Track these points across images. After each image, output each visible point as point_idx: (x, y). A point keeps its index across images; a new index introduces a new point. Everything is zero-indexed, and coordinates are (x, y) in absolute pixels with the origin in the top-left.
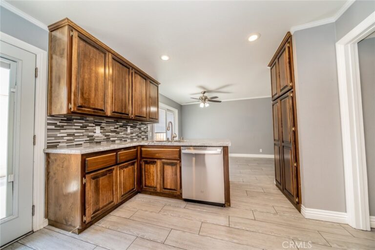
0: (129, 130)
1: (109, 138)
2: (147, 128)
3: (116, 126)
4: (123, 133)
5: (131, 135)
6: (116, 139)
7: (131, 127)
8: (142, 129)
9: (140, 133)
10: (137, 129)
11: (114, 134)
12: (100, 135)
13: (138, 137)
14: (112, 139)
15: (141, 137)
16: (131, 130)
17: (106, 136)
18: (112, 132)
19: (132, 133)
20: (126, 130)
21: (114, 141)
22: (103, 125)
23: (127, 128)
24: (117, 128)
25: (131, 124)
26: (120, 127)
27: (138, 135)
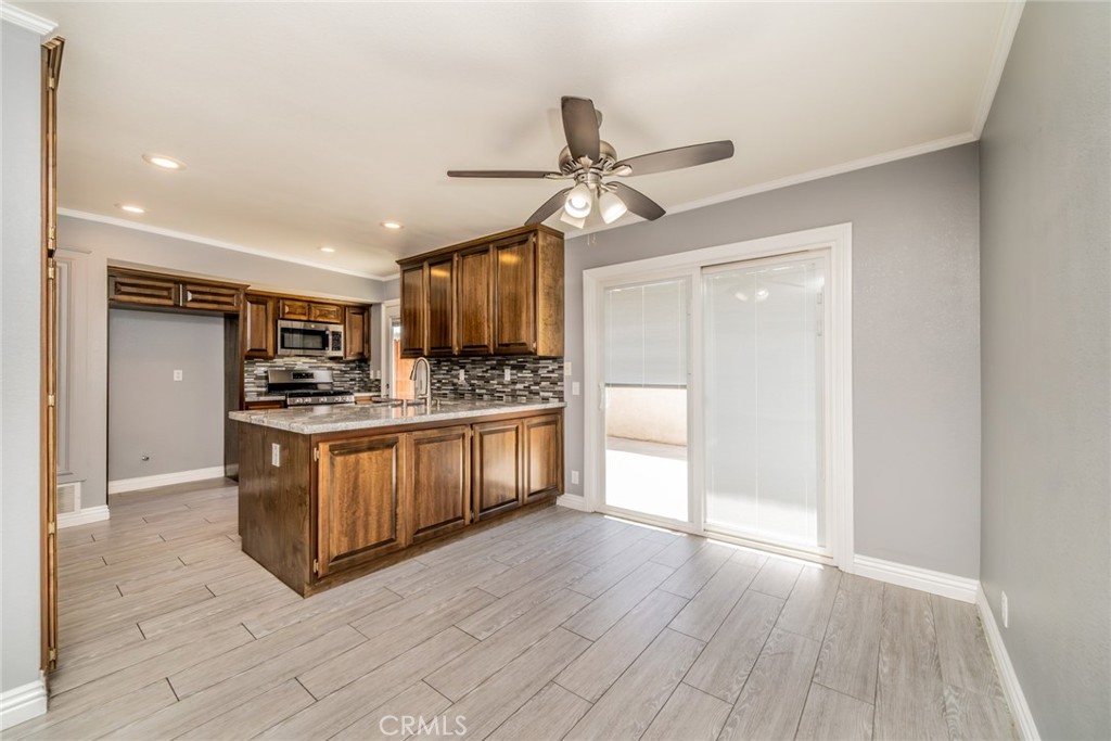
0: (508, 375)
1: (475, 390)
2: (561, 368)
3: (485, 368)
4: (495, 382)
5: (512, 387)
6: (484, 391)
7: (513, 367)
8: (543, 372)
9: (537, 384)
10: (527, 374)
11: (481, 383)
12: (464, 383)
13: (531, 392)
14: (478, 391)
15: (538, 394)
16: (512, 374)
17: (471, 385)
18: (479, 378)
19: (514, 382)
20: (502, 376)
21: (481, 395)
22: (468, 366)
23: (504, 371)
24: (486, 372)
25: (512, 362)
26: (493, 368)
27: (529, 387)
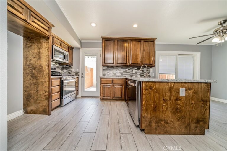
0: (134, 71)
1: (123, 75)
2: (150, 70)
3: (126, 70)
4: (130, 73)
5: (136, 74)
9: (143, 73)
10: (140, 71)
13: (141, 75)
14: (124, 75)
15: (143, 76)
17: (121, 73)
18: (124, 72)
19: (136, 73)
23: (133, 70)
24: (127, 70)
25: (135, 68)
26: (129, 70)
27: (141, 74)
